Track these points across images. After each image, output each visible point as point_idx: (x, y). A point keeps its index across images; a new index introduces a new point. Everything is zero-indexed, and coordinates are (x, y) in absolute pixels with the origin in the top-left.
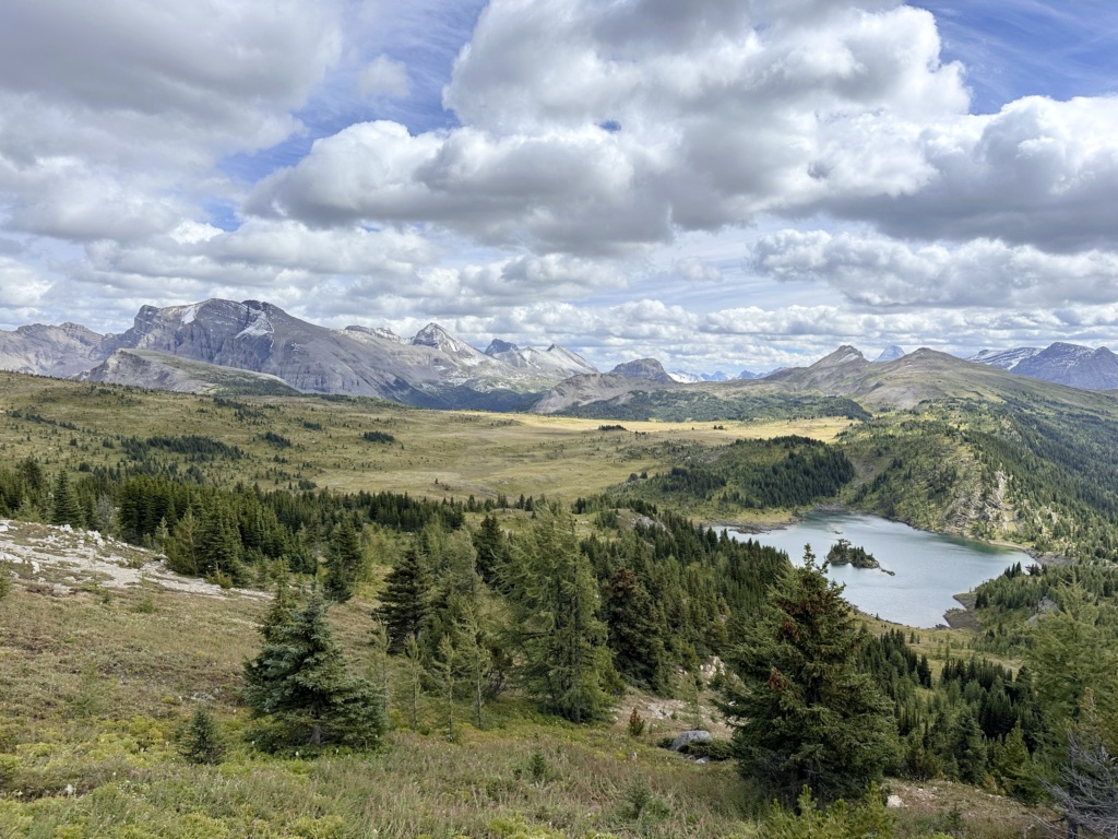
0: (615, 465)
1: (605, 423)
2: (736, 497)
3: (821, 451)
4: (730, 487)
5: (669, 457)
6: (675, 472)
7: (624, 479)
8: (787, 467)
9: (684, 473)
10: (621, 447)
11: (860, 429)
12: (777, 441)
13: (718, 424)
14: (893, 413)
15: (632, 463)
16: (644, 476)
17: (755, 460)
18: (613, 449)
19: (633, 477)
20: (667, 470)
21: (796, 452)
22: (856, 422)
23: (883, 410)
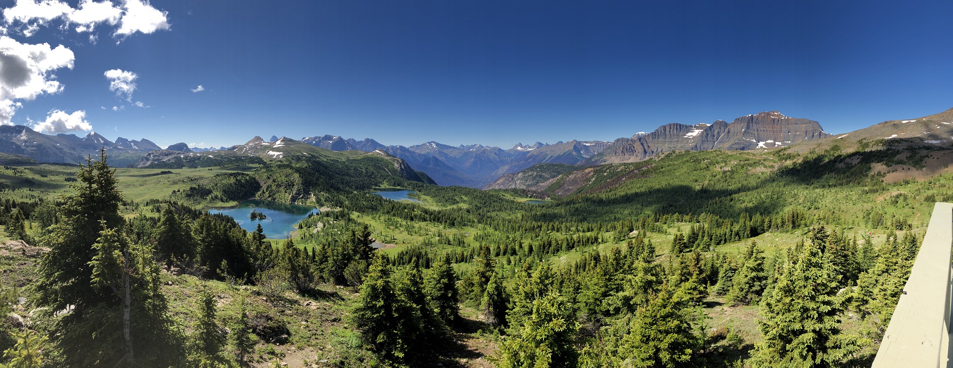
0: (167, 187)
1: (164, 170)
2: (216, 197)
3: (247, 178)
4: (215, 193)
5: (189, 183)
6: (191, 188)
7: (171, 193)
8: (235, 184)
9: (195, 189)
10: (169, 180)
11: (263, 168)
12: (231, 174)
13: (210, 168)
14: (274, 162)
15: (174, 185)
16: (179, 191)
17: (224, 182)
18: (166, 181)
19: (174, 192)
20: (188, 188)
21: (238, 178)
22: (262, 166)
23: (271, 161)
